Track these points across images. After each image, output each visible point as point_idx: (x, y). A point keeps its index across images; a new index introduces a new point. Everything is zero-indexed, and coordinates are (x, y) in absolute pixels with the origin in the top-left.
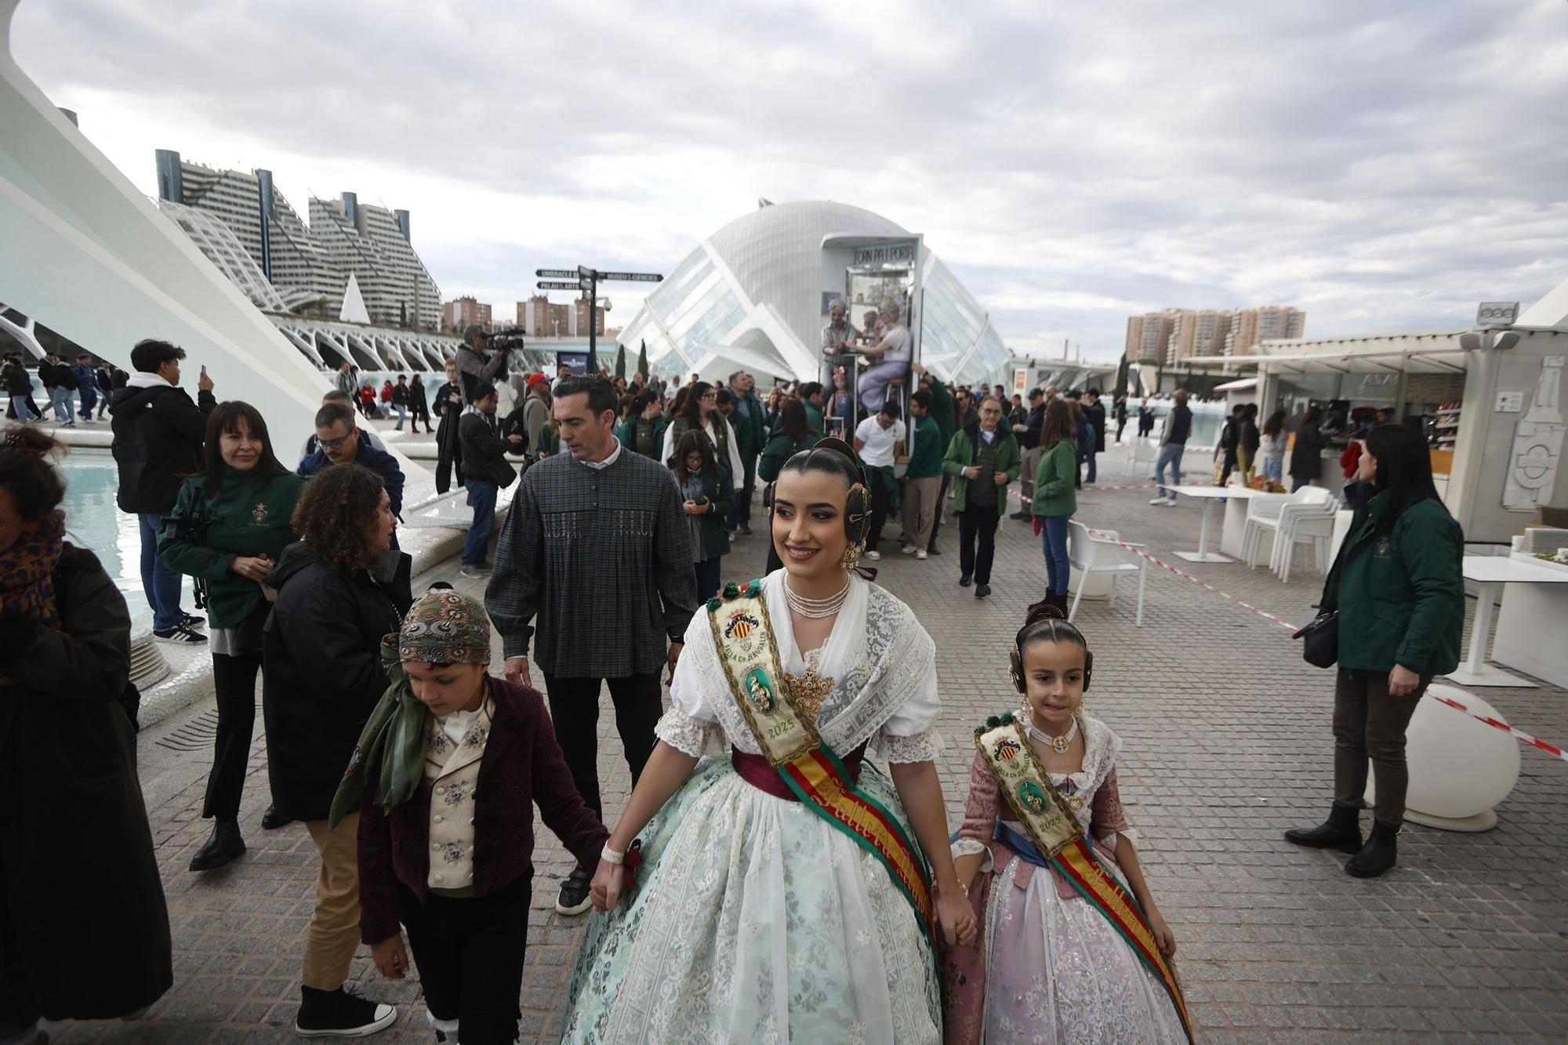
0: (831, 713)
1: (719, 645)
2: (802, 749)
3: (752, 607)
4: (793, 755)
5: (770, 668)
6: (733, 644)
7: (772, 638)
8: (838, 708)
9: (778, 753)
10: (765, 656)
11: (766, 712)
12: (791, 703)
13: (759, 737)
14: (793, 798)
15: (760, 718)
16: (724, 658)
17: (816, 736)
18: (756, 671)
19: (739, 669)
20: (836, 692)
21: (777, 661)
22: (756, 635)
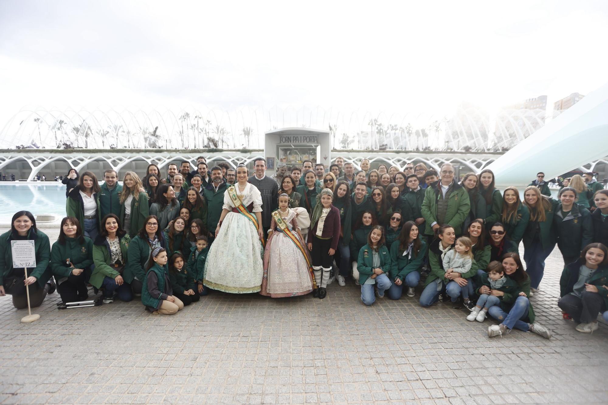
0: (244, 200)
1: (229, 192)
2: (240, 205)
3: (233, 187)
4: (239, 206)
5: (235, 194)
6: (231, 192)
7: (236, 190)
8: (245, 199)
9: (237, 206)
10: (235, 193)
11: (235, 200)
12: (238, 198)
13: (234, 204)
14: (240, 213)
15: (234, 201)
16: (229, 194)
17: (242, 203)
18: (234, 195)
19: (231, 195)
20: (244, 197)
21: (236, 193)
22: (234, 190)
